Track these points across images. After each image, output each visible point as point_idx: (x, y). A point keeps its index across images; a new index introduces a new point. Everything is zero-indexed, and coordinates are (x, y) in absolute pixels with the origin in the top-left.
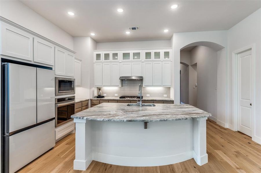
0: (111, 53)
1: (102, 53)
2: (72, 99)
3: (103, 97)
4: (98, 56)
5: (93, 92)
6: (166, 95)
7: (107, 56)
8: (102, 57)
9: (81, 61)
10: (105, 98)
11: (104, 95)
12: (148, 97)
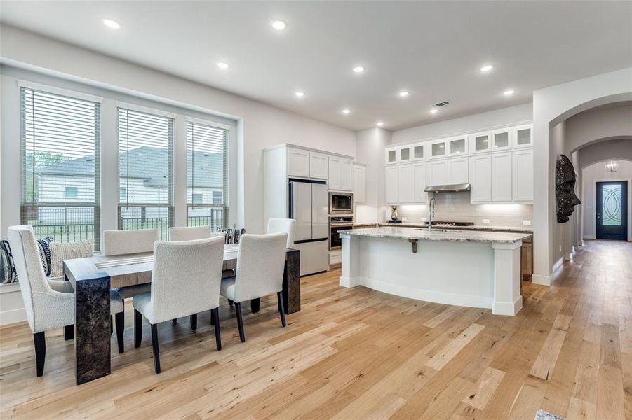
0: (411, 147)
1: (398, 149)
2: (350, 219)
3: (400, 222)
4: (392, 154)
5: (384, 213)
6: (530, 222)
7: (405, 153)
8: (398, 155)
9: (365, 165)
10: (403, 224)
11: (403, 219)
12: (487, 224)
